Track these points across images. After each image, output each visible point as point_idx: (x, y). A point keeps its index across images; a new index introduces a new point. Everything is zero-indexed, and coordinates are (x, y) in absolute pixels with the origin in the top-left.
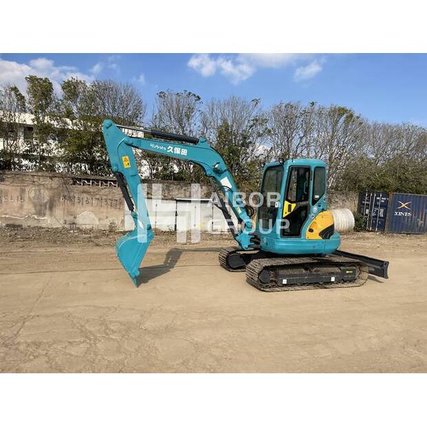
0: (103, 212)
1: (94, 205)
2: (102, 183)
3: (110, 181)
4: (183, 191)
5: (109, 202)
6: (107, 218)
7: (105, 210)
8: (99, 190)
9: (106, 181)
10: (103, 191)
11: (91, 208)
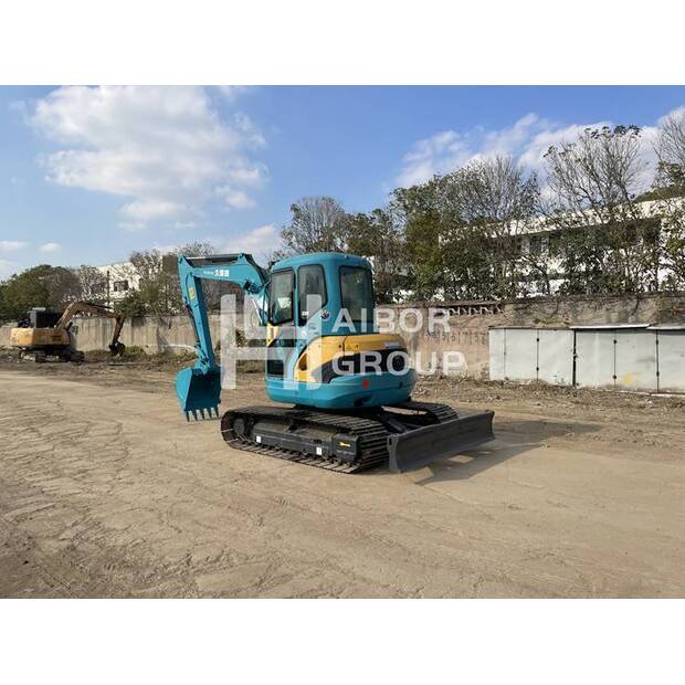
0: (472, 353)
1: (462, 342)
2: (472, 311)
3: (483, 306)
4: (602, 311)
5: (480, 336)
6: (478, 360)
7: (475, 350)
8: (468, 321)
9: (477, 307)
10: (472, 321)
11: (457, 347)
